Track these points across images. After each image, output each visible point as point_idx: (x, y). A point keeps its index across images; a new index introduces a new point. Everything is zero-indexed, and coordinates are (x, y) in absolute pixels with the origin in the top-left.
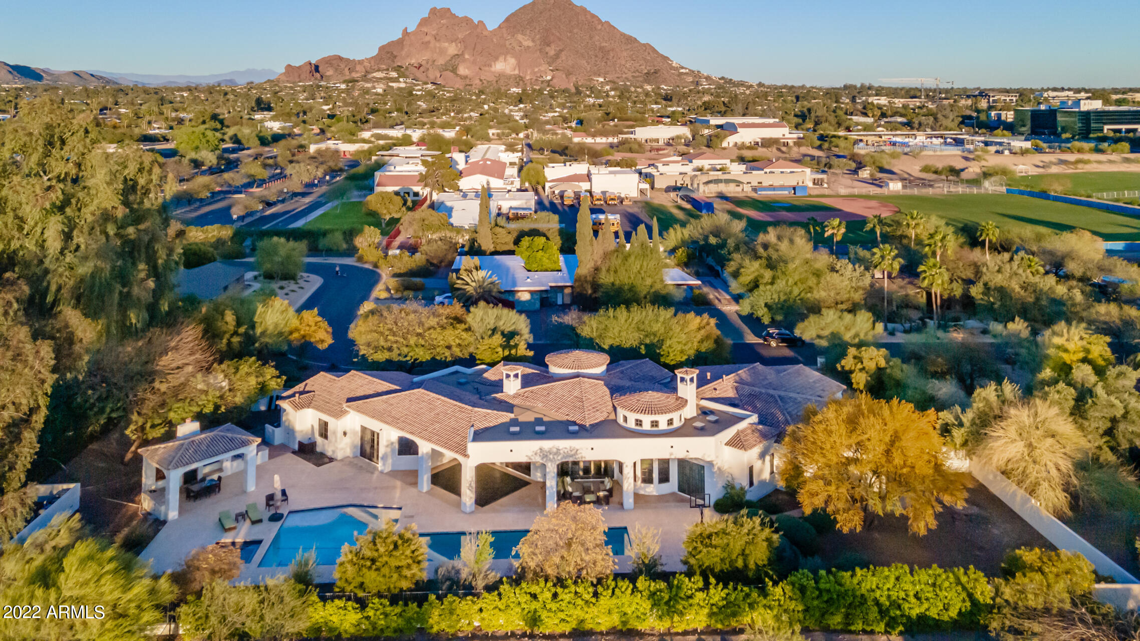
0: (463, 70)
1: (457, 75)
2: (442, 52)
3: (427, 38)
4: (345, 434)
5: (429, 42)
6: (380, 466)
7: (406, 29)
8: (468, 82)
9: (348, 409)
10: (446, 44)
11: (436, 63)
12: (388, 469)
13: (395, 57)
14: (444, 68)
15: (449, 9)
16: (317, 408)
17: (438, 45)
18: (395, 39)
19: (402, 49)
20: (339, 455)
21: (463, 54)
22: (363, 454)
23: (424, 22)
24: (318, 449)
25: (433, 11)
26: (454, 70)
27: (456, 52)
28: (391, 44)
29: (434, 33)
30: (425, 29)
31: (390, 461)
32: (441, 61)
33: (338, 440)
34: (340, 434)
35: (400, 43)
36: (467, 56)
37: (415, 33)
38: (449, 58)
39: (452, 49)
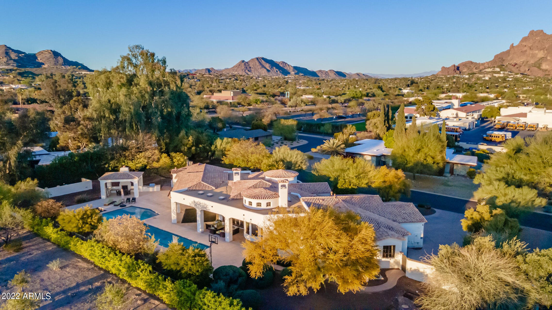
0: (544, 66)
1: (541, 69)
2: (533, 56)
3: (525, 49)
5: (526, 51)
7: (513, 44)
8: (547, 73)
10: (537, 52)
11: (529, 63)
13: (504, 60)
14: (534, 65)
15: (542, 31)
17: (531, 52)
18: (505, 50)
19: (509, 56)
21: (546, 57)
23: (525, 39)
25: (532, 33)
26: (539, 67)
27: (543, 56)
28: (503, 53)
29: (530, 45)
30: (524, 44)
32: (532, 62)
35: (507, 53)
36: (549, 58)
37: (517, 46)
38: (538, 60)
39: (540, 54)
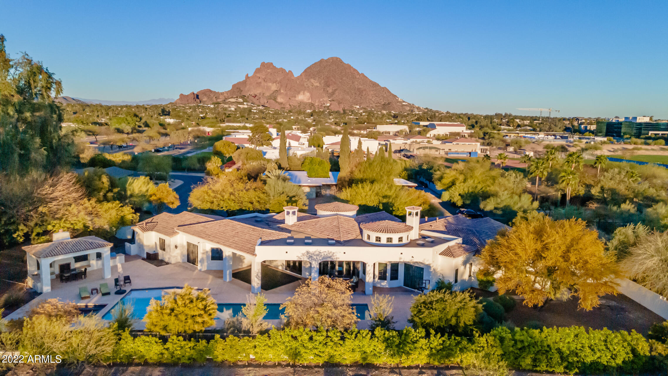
0: (280, 99)
1: (277, 102)
2: (268, 88)
3: (260, 80)
4: (176, 247)
5: (260, 83)
6: (199, 267)
7: (248, 75)
8: (282, 106)
9: (177, 231)
10: (270, 84)
11: (265, 95)
12: (204, 268)
13: (242, 91)
14: (270, 98)
15: (272, 63)
16: (158, 231)
17: (266, 84)
18: (241, 80)
19: (246, 86)
20: (173, 261)
21: (280, 90)
22: (189, 260)
23: (258, 71)
24: (160, 258)
25: (263, 64)
26: (275, 99)
27: (276, 89)
28: (239, 83)
29: (263, 77)
30: (258, 75)
31: (206, 264)
32: (267, 94)
33: (172, 250)
34: (173, 247)
35: (244, 83)
36: (282, 91)
37: (253, 77)
38: (271, 92)
39: (274, 87)
